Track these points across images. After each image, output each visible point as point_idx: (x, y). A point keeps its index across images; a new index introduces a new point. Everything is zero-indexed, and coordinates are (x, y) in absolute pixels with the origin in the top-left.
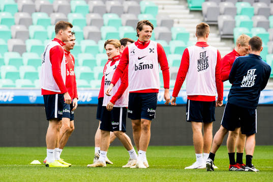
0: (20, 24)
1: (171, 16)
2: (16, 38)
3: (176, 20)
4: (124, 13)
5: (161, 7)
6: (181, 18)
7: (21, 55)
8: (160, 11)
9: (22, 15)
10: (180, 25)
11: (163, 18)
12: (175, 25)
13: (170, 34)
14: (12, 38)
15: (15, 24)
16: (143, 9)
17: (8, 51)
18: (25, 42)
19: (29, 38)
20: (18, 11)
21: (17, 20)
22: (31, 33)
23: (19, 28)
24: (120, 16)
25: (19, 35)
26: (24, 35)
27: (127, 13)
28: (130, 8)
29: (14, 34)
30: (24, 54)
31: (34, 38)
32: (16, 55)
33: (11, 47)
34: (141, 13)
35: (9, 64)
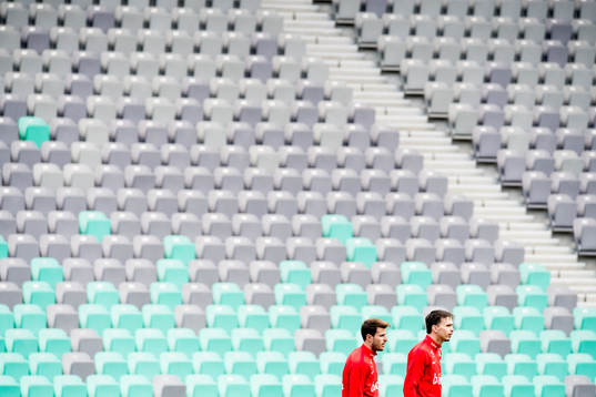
0: (315, 303)
1: (573, 289)
2: (308, 327)
3: (581, 296)
4: (492, 284)
5: (554, 272)
6: (590, 292)
7: (318, 357)
8: (554, 280)
9: (318, 288)
10: (588, 304)
11: (560, 291)
12: (580, 304)
13: (572, 319)
14: (302, 327)
15: (307, 304)
16: (524, 277)
17: (296, 350)
18: (323, 334)
19: (332, 327)
20: (312, 282)
21: (310, 298)
22: (335, 320)
23: (313, 310)
24: (485, 290)
25: (313, 322)
26: (322, 323)
27: (498, 283)
28: (501, 275)
29: (305, 321)
30: (323, 355)
31: (339, 327)
32: (308, 357)
33: (300, 344)
34: (521, 284)
35: (298, 371)
